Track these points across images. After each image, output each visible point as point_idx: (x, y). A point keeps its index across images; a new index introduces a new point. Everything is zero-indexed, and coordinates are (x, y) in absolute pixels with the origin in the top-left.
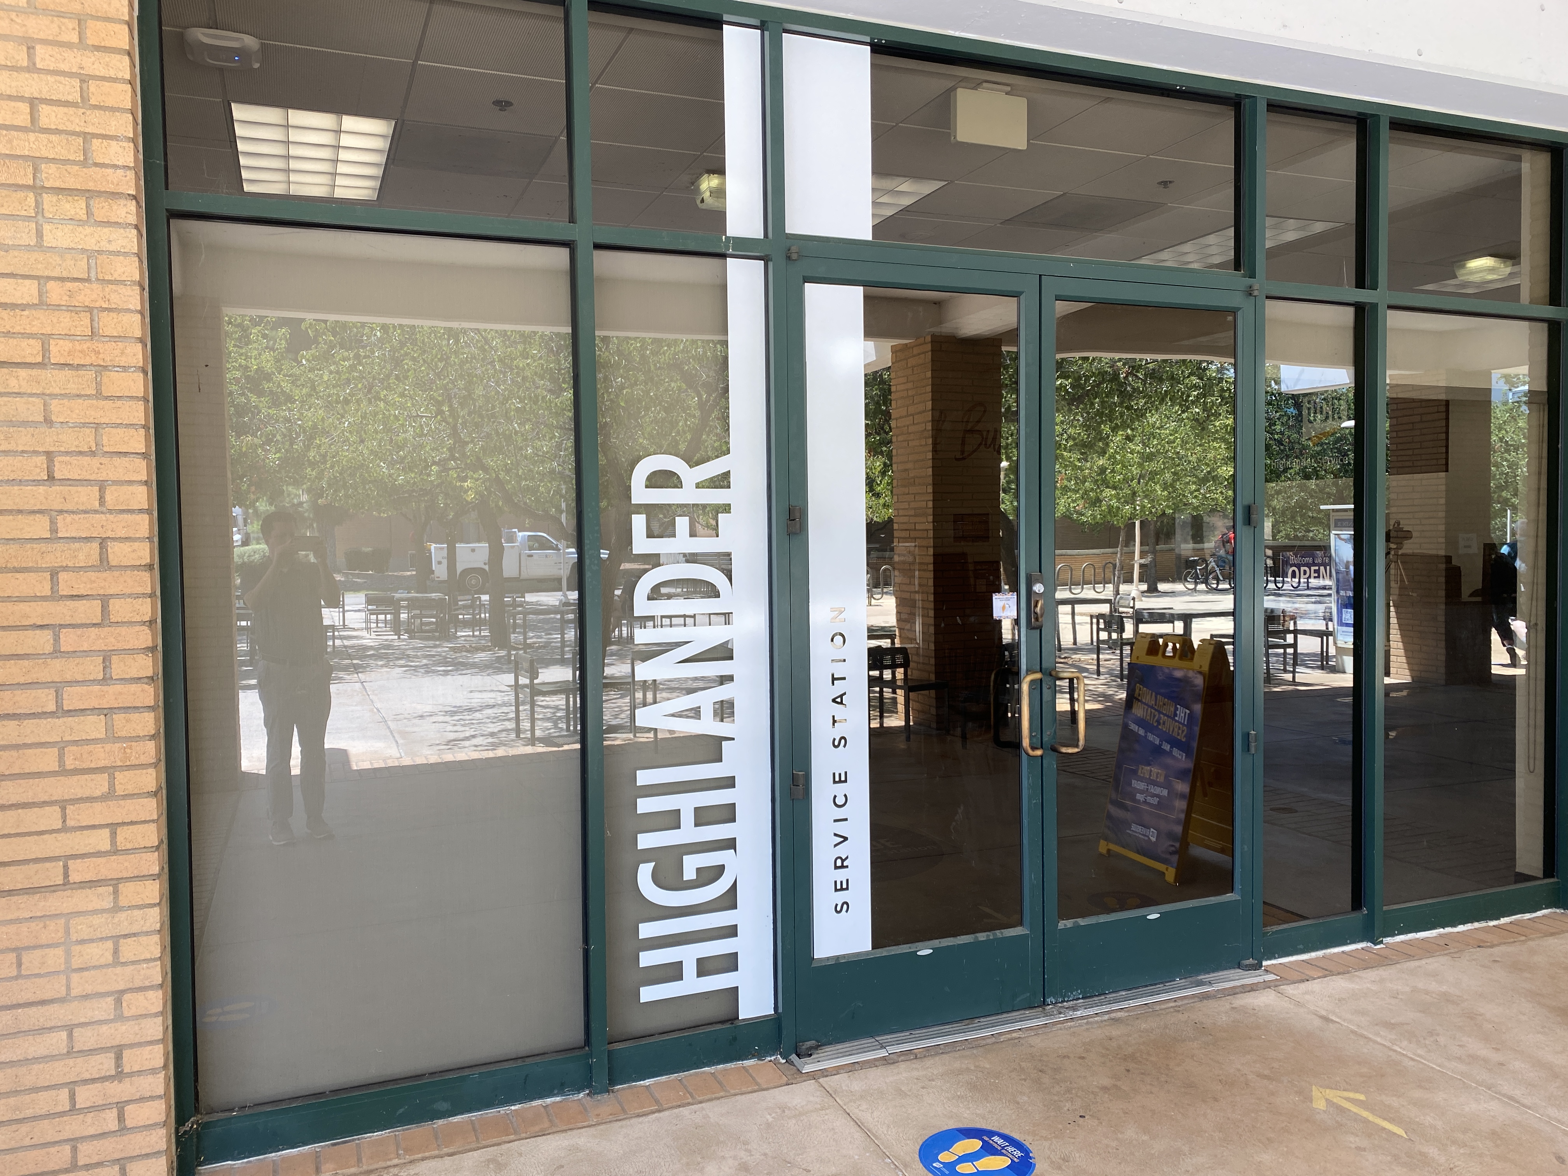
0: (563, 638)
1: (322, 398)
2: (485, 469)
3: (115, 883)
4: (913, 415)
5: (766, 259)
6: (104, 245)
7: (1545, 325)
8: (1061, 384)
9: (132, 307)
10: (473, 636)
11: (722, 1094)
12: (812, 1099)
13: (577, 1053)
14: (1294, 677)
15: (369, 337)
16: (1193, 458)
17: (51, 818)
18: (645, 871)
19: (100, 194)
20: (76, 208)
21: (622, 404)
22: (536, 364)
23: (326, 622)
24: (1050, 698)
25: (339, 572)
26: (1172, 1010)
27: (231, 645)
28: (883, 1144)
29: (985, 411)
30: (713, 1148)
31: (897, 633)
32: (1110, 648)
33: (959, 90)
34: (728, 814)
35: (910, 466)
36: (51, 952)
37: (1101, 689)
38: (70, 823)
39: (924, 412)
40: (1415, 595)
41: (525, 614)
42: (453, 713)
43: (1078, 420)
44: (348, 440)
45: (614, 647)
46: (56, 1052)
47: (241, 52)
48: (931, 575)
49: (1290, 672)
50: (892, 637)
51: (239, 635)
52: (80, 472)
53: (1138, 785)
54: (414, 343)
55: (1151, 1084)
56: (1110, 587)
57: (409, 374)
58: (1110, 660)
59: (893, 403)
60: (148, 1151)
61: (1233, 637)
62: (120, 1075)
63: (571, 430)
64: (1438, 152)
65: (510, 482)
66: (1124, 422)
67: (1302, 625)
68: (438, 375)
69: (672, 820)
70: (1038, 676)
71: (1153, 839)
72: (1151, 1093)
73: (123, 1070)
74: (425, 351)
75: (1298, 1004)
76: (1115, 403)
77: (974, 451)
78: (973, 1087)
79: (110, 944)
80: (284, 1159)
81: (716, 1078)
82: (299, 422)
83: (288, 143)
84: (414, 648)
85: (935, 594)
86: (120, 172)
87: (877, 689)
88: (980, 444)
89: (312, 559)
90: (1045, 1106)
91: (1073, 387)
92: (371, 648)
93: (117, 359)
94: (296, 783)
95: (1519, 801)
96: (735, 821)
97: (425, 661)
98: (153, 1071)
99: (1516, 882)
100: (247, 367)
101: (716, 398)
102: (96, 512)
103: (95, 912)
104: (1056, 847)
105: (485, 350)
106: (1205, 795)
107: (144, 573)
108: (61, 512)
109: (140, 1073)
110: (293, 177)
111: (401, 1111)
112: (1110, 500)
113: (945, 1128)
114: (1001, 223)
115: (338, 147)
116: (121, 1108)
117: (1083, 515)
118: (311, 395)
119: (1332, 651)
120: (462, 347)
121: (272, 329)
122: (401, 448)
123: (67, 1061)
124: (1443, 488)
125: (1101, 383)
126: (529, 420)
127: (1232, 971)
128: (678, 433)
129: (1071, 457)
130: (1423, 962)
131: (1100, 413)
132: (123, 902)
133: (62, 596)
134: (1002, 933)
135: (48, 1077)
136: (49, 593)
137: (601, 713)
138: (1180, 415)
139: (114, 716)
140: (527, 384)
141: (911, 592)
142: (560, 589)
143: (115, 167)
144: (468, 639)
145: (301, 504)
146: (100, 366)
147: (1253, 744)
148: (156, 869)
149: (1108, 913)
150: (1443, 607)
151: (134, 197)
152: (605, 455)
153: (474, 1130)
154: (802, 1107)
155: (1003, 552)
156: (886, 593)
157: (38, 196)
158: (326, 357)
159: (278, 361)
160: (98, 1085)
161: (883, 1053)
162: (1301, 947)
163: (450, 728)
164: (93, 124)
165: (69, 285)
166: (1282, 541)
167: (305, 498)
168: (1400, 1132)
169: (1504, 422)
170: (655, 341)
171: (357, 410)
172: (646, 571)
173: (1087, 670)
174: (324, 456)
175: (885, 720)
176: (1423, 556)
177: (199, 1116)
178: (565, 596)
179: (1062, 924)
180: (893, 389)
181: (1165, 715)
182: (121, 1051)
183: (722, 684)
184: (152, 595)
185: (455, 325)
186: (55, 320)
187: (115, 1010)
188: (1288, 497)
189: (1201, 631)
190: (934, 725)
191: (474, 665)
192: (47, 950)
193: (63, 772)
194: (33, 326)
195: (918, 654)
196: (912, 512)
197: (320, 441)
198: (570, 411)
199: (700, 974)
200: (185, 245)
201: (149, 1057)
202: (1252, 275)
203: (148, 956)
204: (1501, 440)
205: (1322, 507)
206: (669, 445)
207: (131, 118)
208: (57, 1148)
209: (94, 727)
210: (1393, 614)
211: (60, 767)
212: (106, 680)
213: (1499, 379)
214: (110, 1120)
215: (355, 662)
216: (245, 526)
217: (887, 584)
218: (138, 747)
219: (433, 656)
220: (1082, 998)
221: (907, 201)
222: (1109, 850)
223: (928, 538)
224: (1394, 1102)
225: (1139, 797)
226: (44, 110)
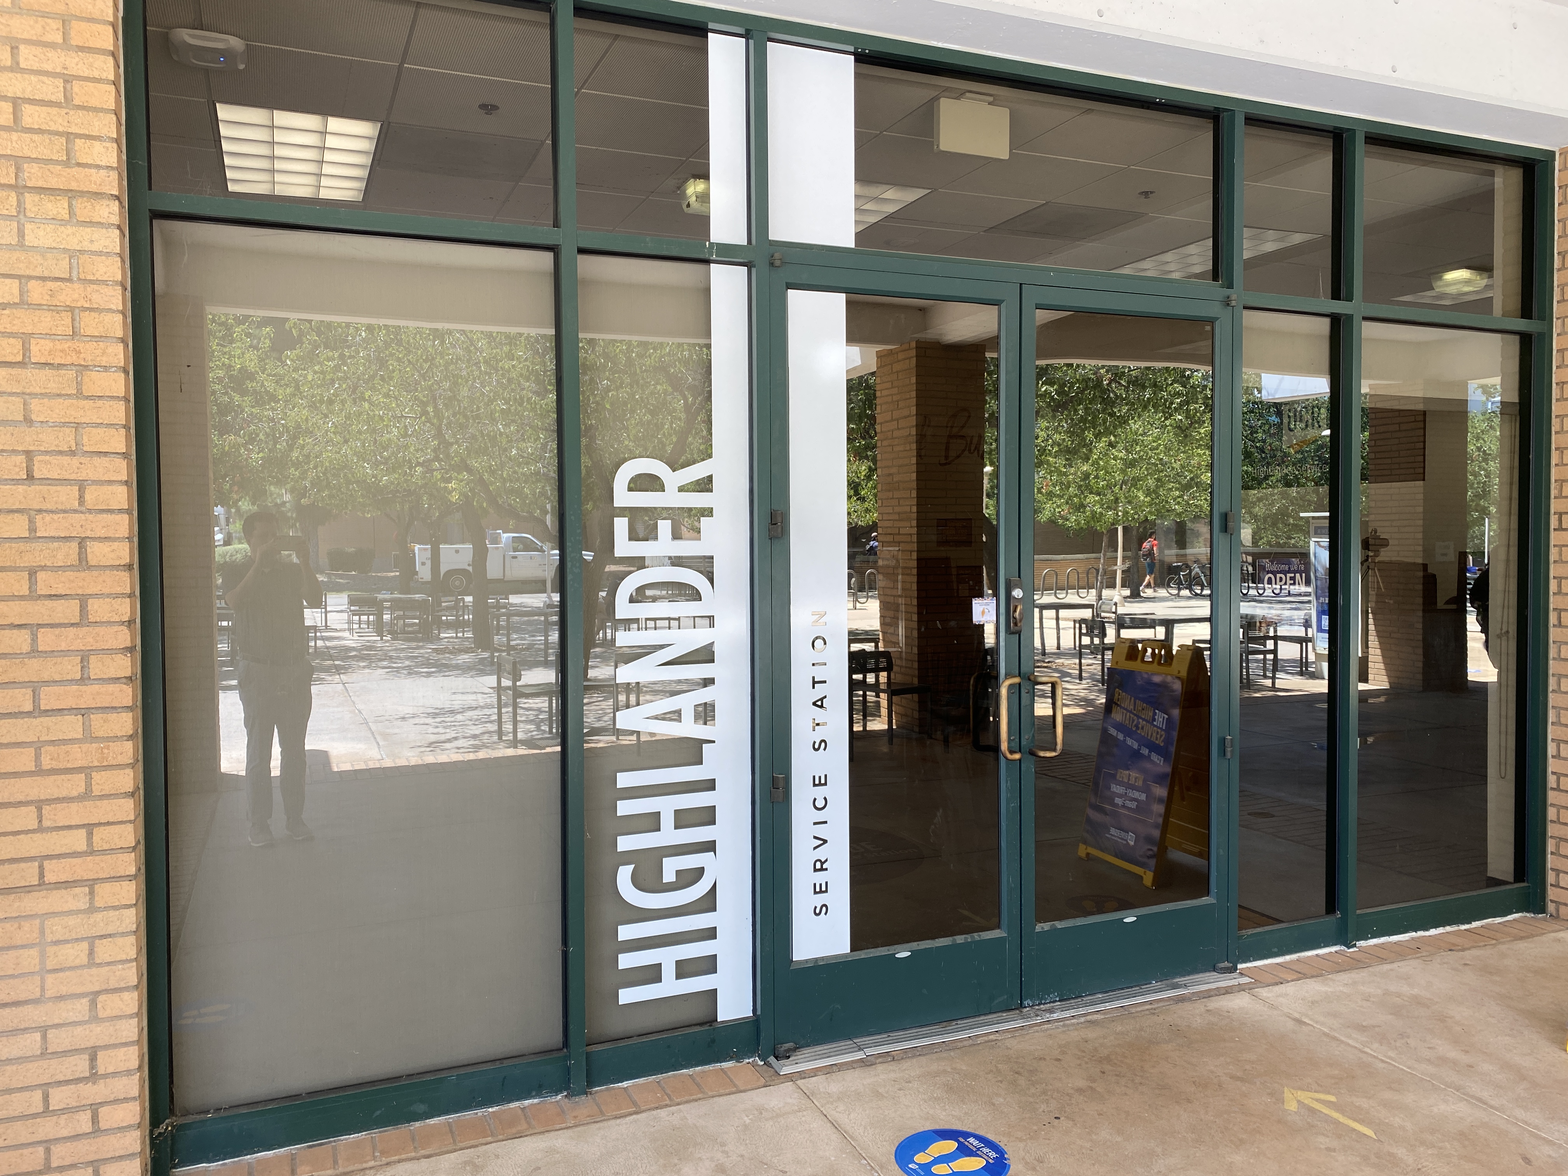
0: (546, 640)
1: (306, 397)
2: (469, 470)
3: (91, 884)
4: (898, 420)
5: (749, 265)
6: (86, 246)
7: (1517, 338)
8: (1046, 391)
9: (114, 307)
10: (457, 637)
11: (700, 1096)
12: (789, 1100)
13: (555, 1055)
14: (1274, 683)
15: (354, 338)
16: (1177, 465)
17: (26, 818)
18: (625, 873)
19: (82, 193)
20: (59, 207)
21: (608, 406)
22: (521, 365)
23: (308, 623)
24: (1028, 702)
25: (322, 573)
26: (1147, 1012)
27: (212, 646)
28: (859, 1145)
29: (969, 417)
30: (690, 1150)
31: (881, 637)
32: (1092, 653)
33: (942, 100)
34: (708, 816)
35: (894, 470)
36: (25, 953)
37: (1083, 694)
38: (46, 823)
39: (908, 416)
40: (1391, 602)
41: (509, 615)
42: (435, 715)
43: (1063, 426)
44: (332, 440)
45: (597, 650)
46: (29, 1054)
47: (227, 53)
48: (915, 579)
49: (1269, 678)
50: (876, 641)
51: (220, 635)
52: (59, 472)
53: (1116, 789)
54: (400, 343)
55: (1125, 1086)
56: (1093, 592)
57: (394, 374)
58: (1092, 665)
59: (878, 407)
60: (122, 1153)
61: (1209, 642)
62: (94, 1077)
63: (553, 431)
64: (1413, 166)
65: (495, 483)
66: (1106, 429)
67: (1282, 631)
68: (423, 376)
69: (652, 822)
70: (1017, 680)
71: (1132, 843)
72: (1126, 1094)
73: (97, 1072)
74: (410, 352)
75: (1272, 1007)
76: (1098, 410)
77: (958, 457)
78: (950, 1089)
79: (85, 945)
80: (259, 1161)
81: (694, 1080)
82: (283, 422)
83: (273, 143)
84: (396, 650)
85: (918, 598)
86: (103, 173)
87: (861, 693)
88: (964, 451)
89: (295, 560)
90: (1020, 1107)
91: (1058, 393)
92: (353, 649)
93: (98, 359)
94: (276, 784)
95: (1491, 806)
96: (715, 824)
97: (407, 663)
98: (129, 1073)
99: (1488, 886)
100: (230, 366)
101: (701, 401)
102: (75, 511)
103: (70, 913)
104: (1033, 850)
105: (470, 351)
106: (1183, 799)
107: (123, 573)
108: (40, 511)
109: (115, 1074)
110: (278, 178)
111: (378, 1113)
112: (1094, 506)
113: (922, 1130)
114: (985, 231)
115: (323, 148)
116: (95, 1109)
117: (1068, 520)
118: (294, 395)
119: (1312, 657)
120: (448, 349)
121: (257, 327)
122: (385, 449)
123: (41, 1063)
124: (1421, 496)
125: (1084, 390)
126: (513, 421)
127: (1208, 974)
128: (664, 434)
129: (1056, 463)
130: (1395, 965)
131: (1083, 420)
132: (99, 903)
133: (40, 596)
134: (980, 936)
135: (21, 1078)
136: (27, 593)
137: (581, 715)
138: (1163, 422)
139: (92, 716)
140: (513, 386)
141: (894, 596)
142: (544, 591)
143: (98, 167)
144: (451, 640)
145: (284, 503)
146: (81, 365)
147: (1229, 749)
148: (132, 870)
149: (1085, 917)
150: (1420, 614)
151: (117, 198)
152: (591, 457)
153: (451, 1131)
154: (780, 1109)
155: (986, 557)
156: (872, 597)
157: (20, 195)
158: (311, 358)
159: (261, 360)
160: (72, 1087)
161: (860, 1055)
162: (1276, 950)
163: (431, 730)
164: (76, 125)
165: (50, 285)
166: (1263, 547)
167: (287, 497)
168: (1369, 1132)
169: (1482, 431)
170: (640, 344)
171: (342, 410)
172: (630, 572)
173: (1069, 675)
174: (308, 456)
175: (869, 724)
176: (1399, 564)
177: (174, 1118)
178: (550, 598)
179: (1039, 927)
180: (878, 394)
181: (1144, 720)
182: (96, 1052)
183: (705, 686)
184: (131, 595)
185: (439, 326)
186: (36, 319)
187: (90, 1011)
188: (1270, 504)
189: (1184, 636)
190: (916, 729)
191: (457, 667)
192: (21, 951)
193: (39, 772)
194: (14, 325)
195: (901, 658)
196: (896, 517)
197: (304, 440)
198: (553, 412)
199: (679, 976)
200: (168, 244)
201: (124, 1058)
202: (1230, 286)
203: (124, 957)
204: (1479, 449)
205: (1302, 515)
206: (654, 447)
207: (115, 118)
208: (30, 1150)
209: (72, 727)
210: (1371, 621)
211: (36, 767)
212: (84, 680)
213: (1476, 389)
214: (83, 1121)
215: (337, 663)
216: (228, 525)
217: (871, 588)
218: (115, 747)
219: (416, 657)
220: (1059, 1001)
221: (891, 209)
222: (1088, 854)
223: (912, 542)
224: (1363, 1103)
225: (1118, 801)
226: (27, 110)
